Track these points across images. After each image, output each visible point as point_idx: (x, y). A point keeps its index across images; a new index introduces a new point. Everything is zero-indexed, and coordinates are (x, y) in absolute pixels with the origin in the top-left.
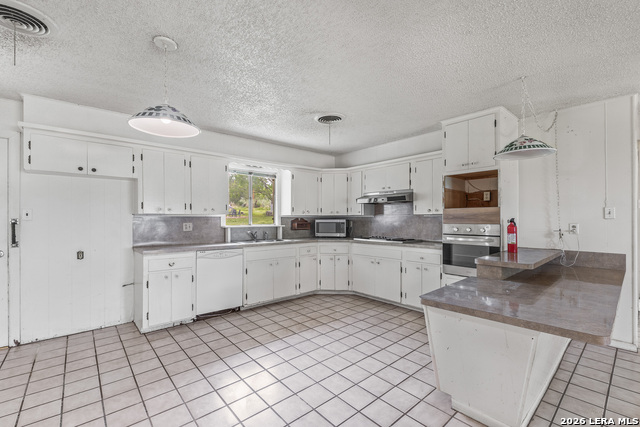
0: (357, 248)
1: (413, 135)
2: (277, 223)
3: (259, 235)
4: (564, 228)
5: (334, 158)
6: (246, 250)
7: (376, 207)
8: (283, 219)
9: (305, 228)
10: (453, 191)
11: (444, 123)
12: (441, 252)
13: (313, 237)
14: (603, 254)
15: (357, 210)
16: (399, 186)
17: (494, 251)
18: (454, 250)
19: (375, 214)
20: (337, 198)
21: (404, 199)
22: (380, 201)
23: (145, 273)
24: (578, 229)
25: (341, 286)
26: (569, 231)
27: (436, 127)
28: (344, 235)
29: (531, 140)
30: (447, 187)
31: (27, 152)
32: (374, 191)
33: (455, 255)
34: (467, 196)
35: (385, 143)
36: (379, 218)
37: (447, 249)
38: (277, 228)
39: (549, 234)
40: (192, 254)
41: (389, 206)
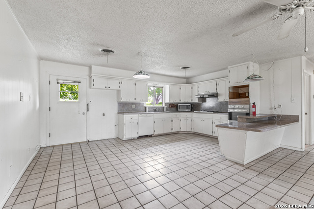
0: (195, 115)
1: (217, 71)
2: (164, 105)
3: (157, 110)
4: (277, 106)
5: (185, 80)
6: (154, 114)
7: (203, 99)
8: (166, 104)
9: (174, 107)
10: (233, 93)
11: (229, 67)
12: (228, 115)
13: (177, 111)
14: (291, 116)
15: (195, 100)
16: (212, 91)
17: (247, 114)
18: (233, 114)
19: (203, 102)
20: (187, 95)
21: (214, 96)
22: (204, 96)
23: (124, 121)
24: (282, 106)
25: (189, 130)
26: (278, 107)
27: (226, 68)
28: (190, 110)
29: (256, 75)
30: (230, 91)
31: (93, 83)
32: (202, 92)
33: (233, 116)
34: (239, 94)
35: (206, 74)
36: (204, 104)
37: (230, 115)
38: (163, 107)
39: (271, 109)
40: (137, 115)
41: (209, 99)
